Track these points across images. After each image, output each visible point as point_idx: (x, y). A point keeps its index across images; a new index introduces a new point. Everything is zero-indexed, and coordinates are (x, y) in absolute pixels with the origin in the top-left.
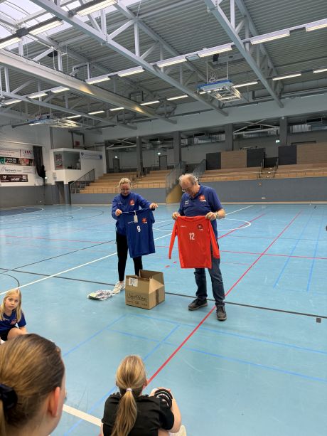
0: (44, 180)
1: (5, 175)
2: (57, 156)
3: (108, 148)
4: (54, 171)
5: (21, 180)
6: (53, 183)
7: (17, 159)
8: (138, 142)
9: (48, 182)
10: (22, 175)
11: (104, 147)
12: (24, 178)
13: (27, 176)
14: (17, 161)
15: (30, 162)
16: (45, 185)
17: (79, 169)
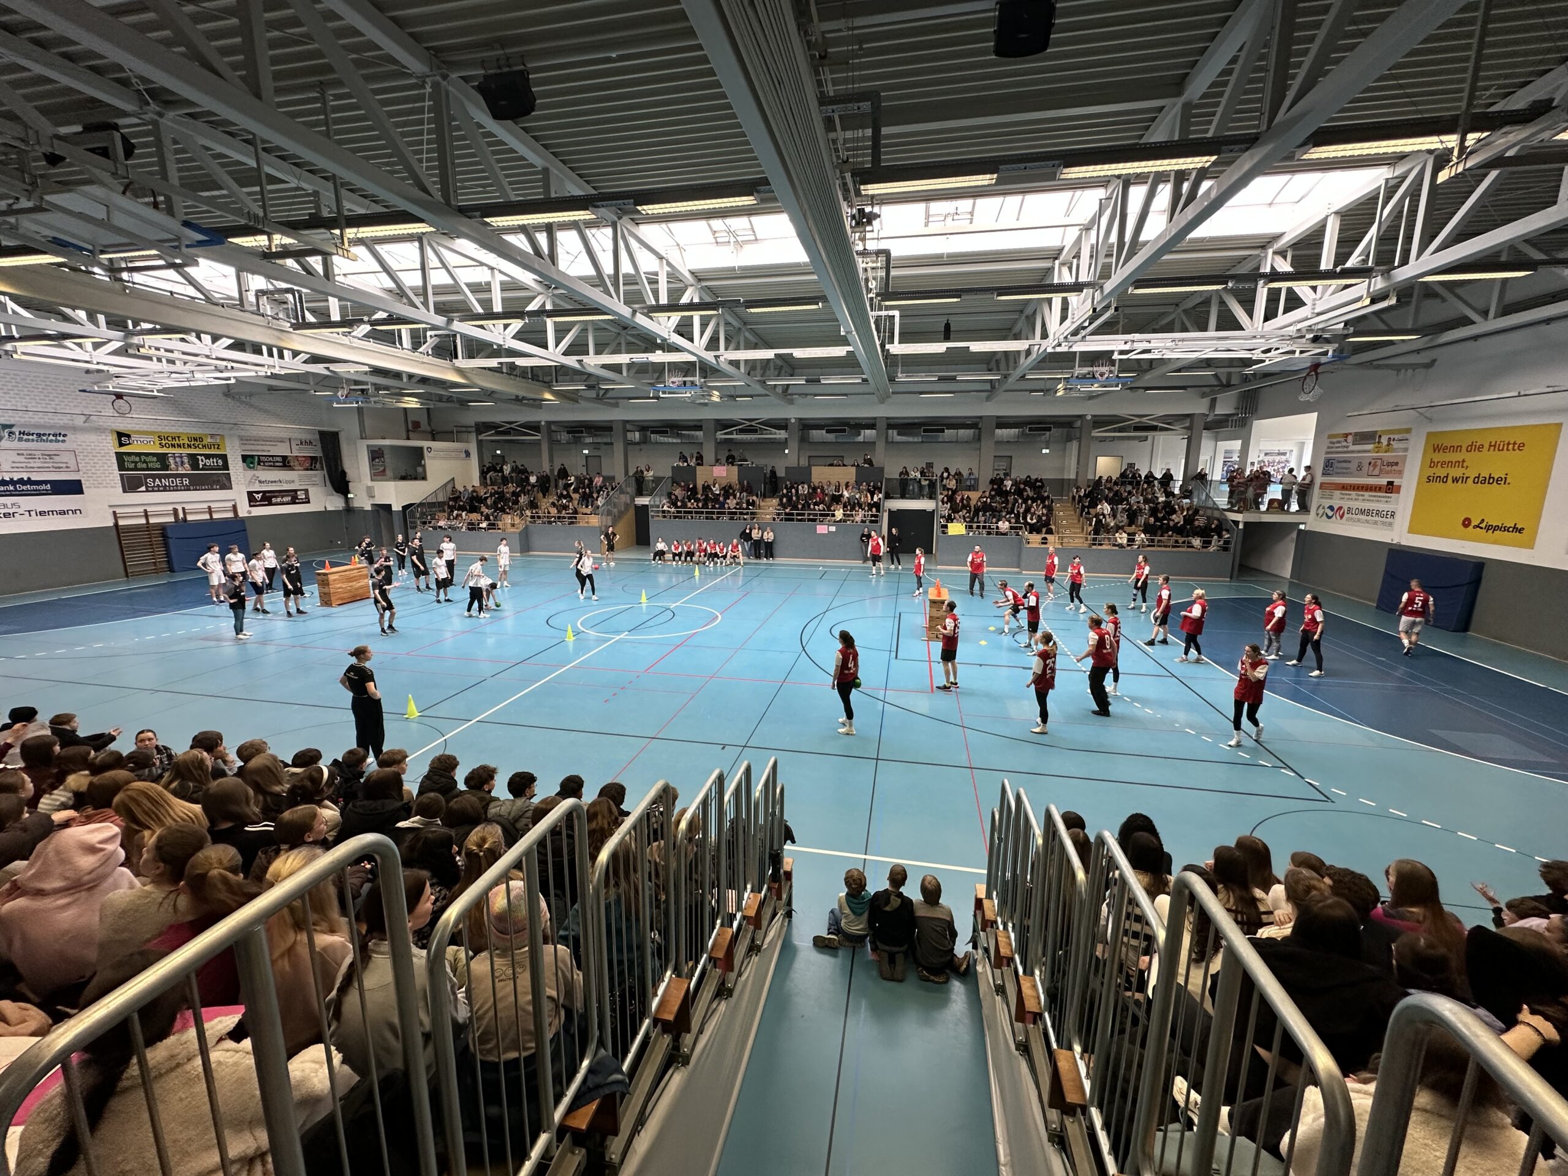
0: (347, 500)
1: (258, 492)
2: (376, 455)
3: (481, 437)
4: (370, 483)
5: (294, 501)
6: (368, 508)
7: (284, 458)
8: (544, 430)
9: (356, 504)
10: (296, 491)
11: (474, 435)
12: (301, 495)
13: (306, 491)
14: (285, 463)
15: (312, 463)
16: (349, 510)
17: (424, 478)
